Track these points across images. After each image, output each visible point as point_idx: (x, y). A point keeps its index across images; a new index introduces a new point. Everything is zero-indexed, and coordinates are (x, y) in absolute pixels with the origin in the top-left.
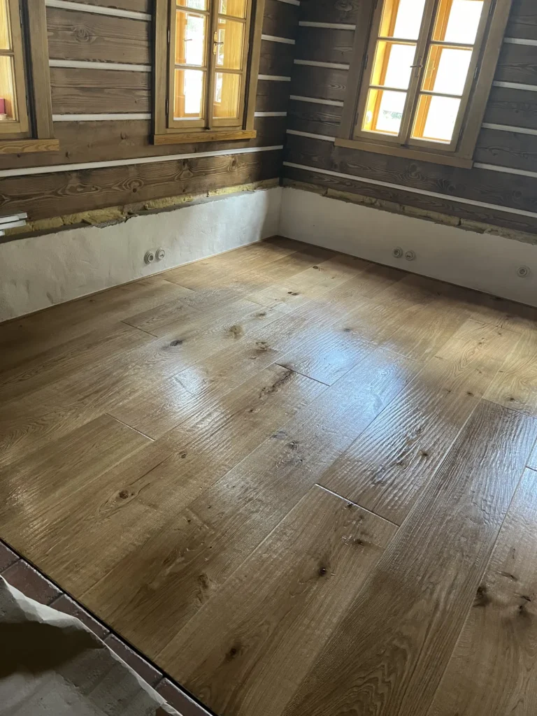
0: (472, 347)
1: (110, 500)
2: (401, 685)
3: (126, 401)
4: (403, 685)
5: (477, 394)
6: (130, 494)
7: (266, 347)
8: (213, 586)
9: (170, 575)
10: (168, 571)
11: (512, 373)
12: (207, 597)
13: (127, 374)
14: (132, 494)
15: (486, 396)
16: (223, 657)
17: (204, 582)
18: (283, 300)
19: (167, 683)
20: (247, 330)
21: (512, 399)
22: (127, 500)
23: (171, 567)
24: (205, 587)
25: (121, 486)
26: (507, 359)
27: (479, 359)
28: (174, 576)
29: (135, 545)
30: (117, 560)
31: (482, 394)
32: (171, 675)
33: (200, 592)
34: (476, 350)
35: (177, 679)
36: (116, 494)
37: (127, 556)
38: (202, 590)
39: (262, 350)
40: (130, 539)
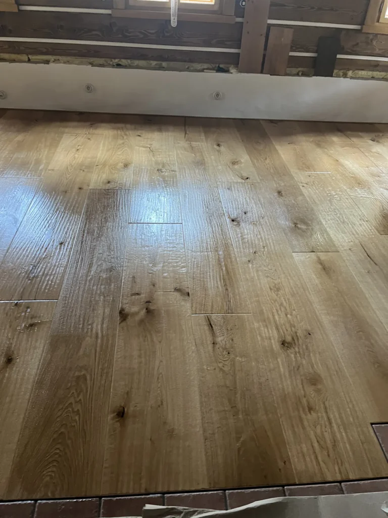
2: (88, 397)
5: (85, 187)
11: (104, 165)
15: (92, 186)
21: (109, 182)
26: (99, 155)
27: (80, 162)
31: (89, 185)
34: (76, 155)
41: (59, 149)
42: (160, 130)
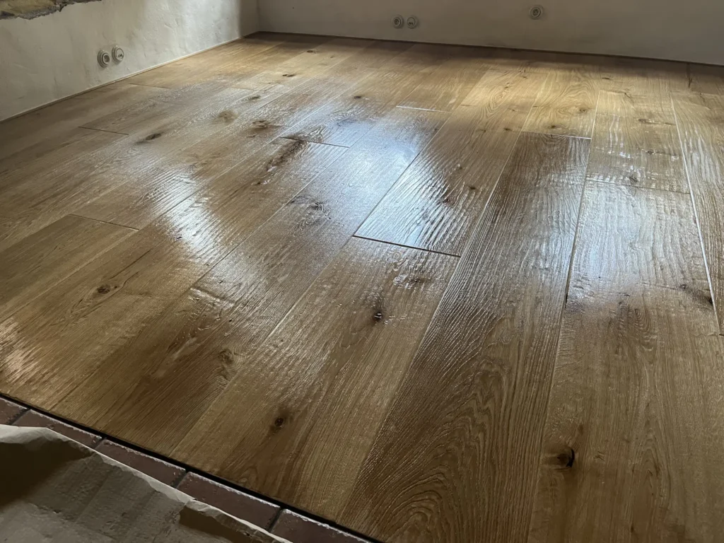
0: (499, 91)
1: (85, 299)
2: (502, 409)
3: (94, 199)
4: (505, 410)
5: (514, 129)
6: (112, 287)
7: (266, 124)
8: (239, 360)
9: (180, 359)
10: (176, 355)
11: (547, 106)
12: (235, 372)
13: (93, 173)
14: (116, 287)
15: (525, 129)
16: (266, 432)
17: (227, 358)
18: (279, 82)
19: (192, 478)
20: (240, 113)
21: (553, 127)
22: (110, 294)
23: (179, 351)
24: (229, 361)
25: (99, 281)
26: (538, 96)
27: (509, 100)
28: (185, 360)
29: (125, 338)
30: (104, 358)
31: (521, 128)
32: (198, 466)
33: (224, 368)
34: (503, 93)
35: (207, 469)
36: (94, 290)
37: (117, 351)
38: (226, 366)
39: (263, 128)
40: (120, 332)
41: (479, 85)
42: (644, 75)
